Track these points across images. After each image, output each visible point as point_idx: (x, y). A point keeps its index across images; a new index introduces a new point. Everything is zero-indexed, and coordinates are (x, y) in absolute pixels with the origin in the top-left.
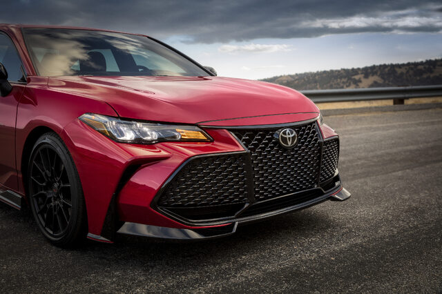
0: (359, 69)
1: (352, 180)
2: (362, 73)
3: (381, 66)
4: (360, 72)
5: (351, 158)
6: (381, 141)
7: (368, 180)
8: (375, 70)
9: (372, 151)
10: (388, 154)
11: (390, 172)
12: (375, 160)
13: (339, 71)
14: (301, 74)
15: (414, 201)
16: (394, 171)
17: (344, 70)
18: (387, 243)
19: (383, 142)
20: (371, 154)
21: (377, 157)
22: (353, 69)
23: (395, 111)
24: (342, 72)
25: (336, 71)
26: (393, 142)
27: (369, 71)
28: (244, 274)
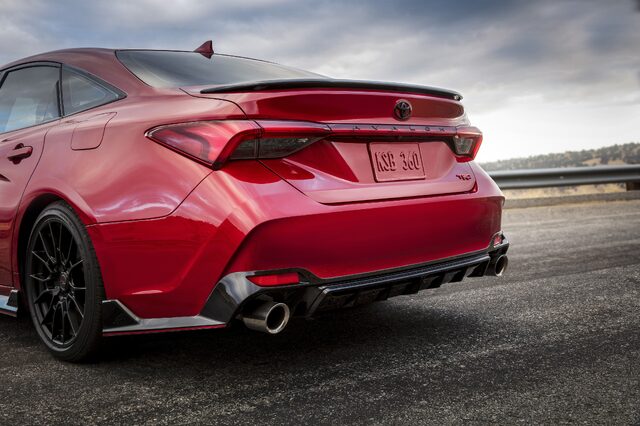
0: (592, 151)
1: (530, 279)
2: (597, 157)
3: (625, 146)
4: (594, 156)
5: (539, 255)
6: (593, 234)
7: (553, 280)
8: (618, 152)
9: (573, 246)
10: (596, 249)
11: (590, 271)
12: (575, 257)
13: (562, 155)
14: (505, 161)
15: (611, 302)
16: (597, 269)
17: (570, 153)
18: (549, 350)
19: (595, 237)
20: (572, 250)
21: (580, 252)
22: (583, 152)
23: (628, 199)
24: (568, 155)
25: (558, 154)
26: (610, 235)
27: (609, 153)
28: (332, 383)
